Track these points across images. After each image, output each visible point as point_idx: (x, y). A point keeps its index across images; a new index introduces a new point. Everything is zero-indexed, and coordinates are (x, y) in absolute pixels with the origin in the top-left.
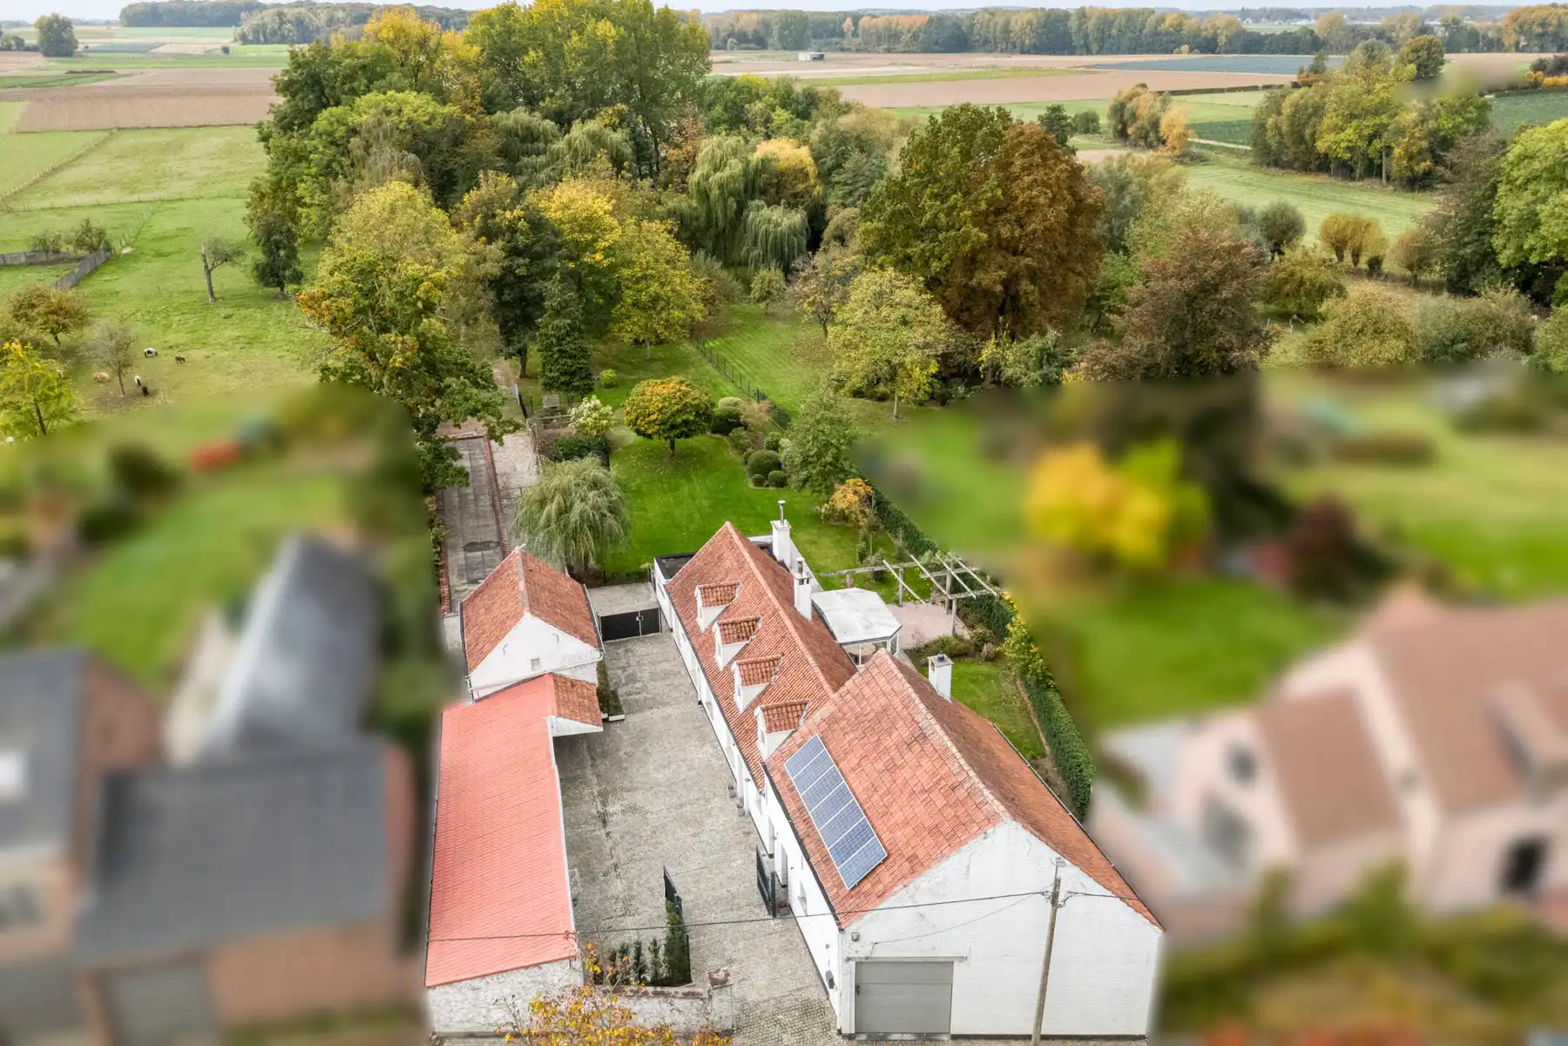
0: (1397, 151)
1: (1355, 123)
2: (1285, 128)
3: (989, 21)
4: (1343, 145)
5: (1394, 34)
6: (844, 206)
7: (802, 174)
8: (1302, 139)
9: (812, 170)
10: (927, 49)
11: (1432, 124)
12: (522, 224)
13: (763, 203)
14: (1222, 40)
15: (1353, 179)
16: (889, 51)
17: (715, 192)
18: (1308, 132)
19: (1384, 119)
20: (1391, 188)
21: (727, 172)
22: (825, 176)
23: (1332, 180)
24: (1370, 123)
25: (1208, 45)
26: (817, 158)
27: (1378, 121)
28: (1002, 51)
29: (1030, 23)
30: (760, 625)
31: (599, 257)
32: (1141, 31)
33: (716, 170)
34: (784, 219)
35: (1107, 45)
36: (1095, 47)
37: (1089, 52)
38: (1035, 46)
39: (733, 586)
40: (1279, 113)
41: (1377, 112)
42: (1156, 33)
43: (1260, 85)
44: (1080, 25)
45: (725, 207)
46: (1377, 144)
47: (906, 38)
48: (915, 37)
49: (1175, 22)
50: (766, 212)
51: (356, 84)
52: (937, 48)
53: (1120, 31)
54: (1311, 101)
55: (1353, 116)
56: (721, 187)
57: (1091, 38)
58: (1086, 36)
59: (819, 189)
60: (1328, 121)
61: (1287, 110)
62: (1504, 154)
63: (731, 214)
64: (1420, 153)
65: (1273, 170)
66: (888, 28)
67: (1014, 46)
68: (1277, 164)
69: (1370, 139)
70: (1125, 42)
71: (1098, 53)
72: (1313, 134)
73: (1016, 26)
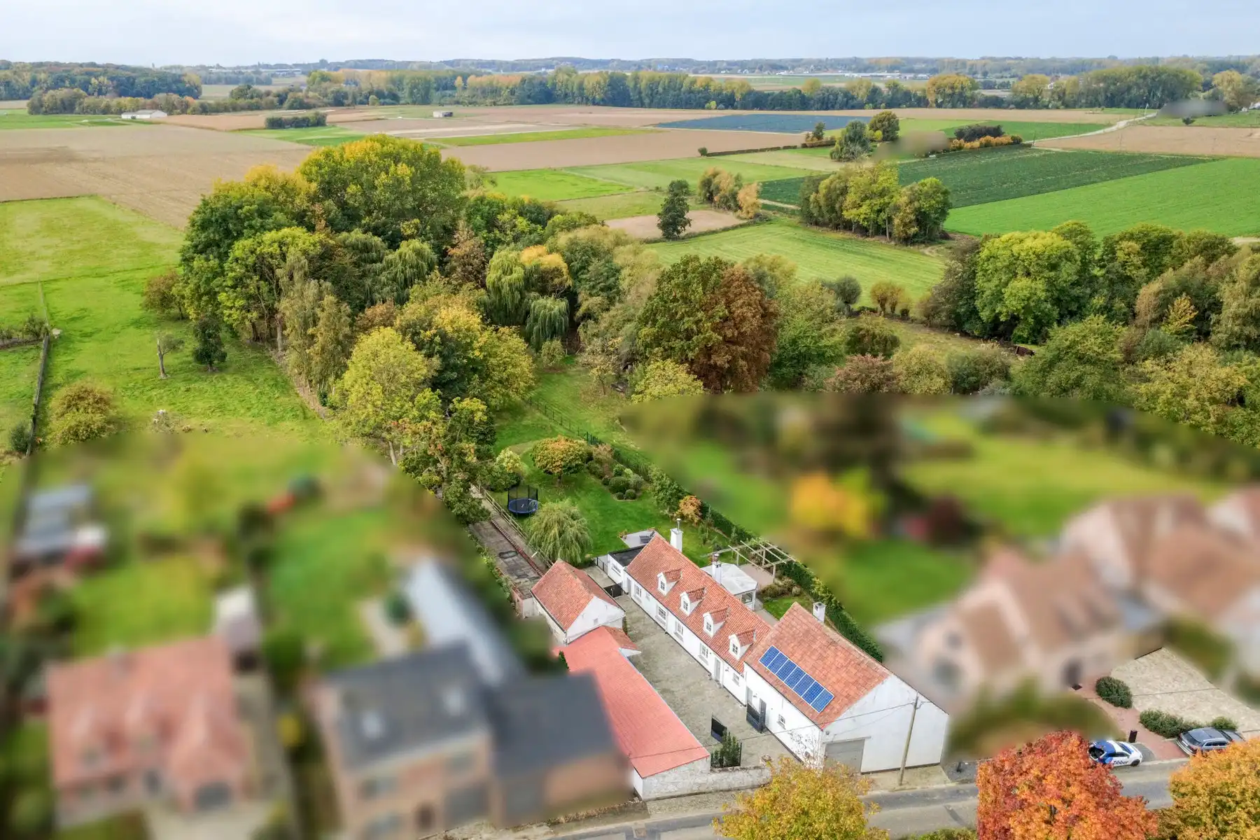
0: (896, 221)
1: (868, 202)
2: (822, 202)
3: (568, 80)
4: (862, 217)
5: (855, 94)
6: (591, 295)
7: (557, 272)
8: (832, 210)
9: (565, 270)
10: (522, 102)
11: (916, 204)
12: (438, 339)
13: (537, 294)
14: (738, 96)
15: (868, 236)
16: (495, 104)
17: (506, 289)
18: (837, 206)
19: (886, 199)
20: (893, 243)
21: (515, 275)
22: (574, 274)
23: (855, 236)
24: (877, 202)
25: (728, 101)
26: (568, 262)
27: (882, 201)
28: (579, 103)
29: (598, 83)
30: (705, 592)
31: (477, 353)
32: (680, 89)
33: (504, 273)
34: (554, 306)
35: (656, 101)
36: (647, 101)
37: (642, 105)
38: (603, 100)
39: (679, 570)
40: (817, 192)
41: (882, 194)
42: (690, 92)
43: (781, 146)
44: (636, 84)
45: (513, 297)
46: (883, 216)
47: (505, 93)
48: (512, 92)
49: (704, 84)
50: (542, 301)
51: (253, 222)
52: (530, 100)
53: (664, 89)
54: (838, 186)
55: (866, 198)
56: (510, 285)
57: (643, 95)
58: (640, 93)
59: (570, 282)
60: (851, 198)
61: (822, 190)
62: (978, 253)
63: (517, 301)
64: (910, 222)
65: (815, 228)
66: (491, 84)
67: (587, 99)
68: (817, 224)
69: (879, 211)
70: (670, 98)
71: (650, 106)
72: (841, 206)
73: (589, 84)
